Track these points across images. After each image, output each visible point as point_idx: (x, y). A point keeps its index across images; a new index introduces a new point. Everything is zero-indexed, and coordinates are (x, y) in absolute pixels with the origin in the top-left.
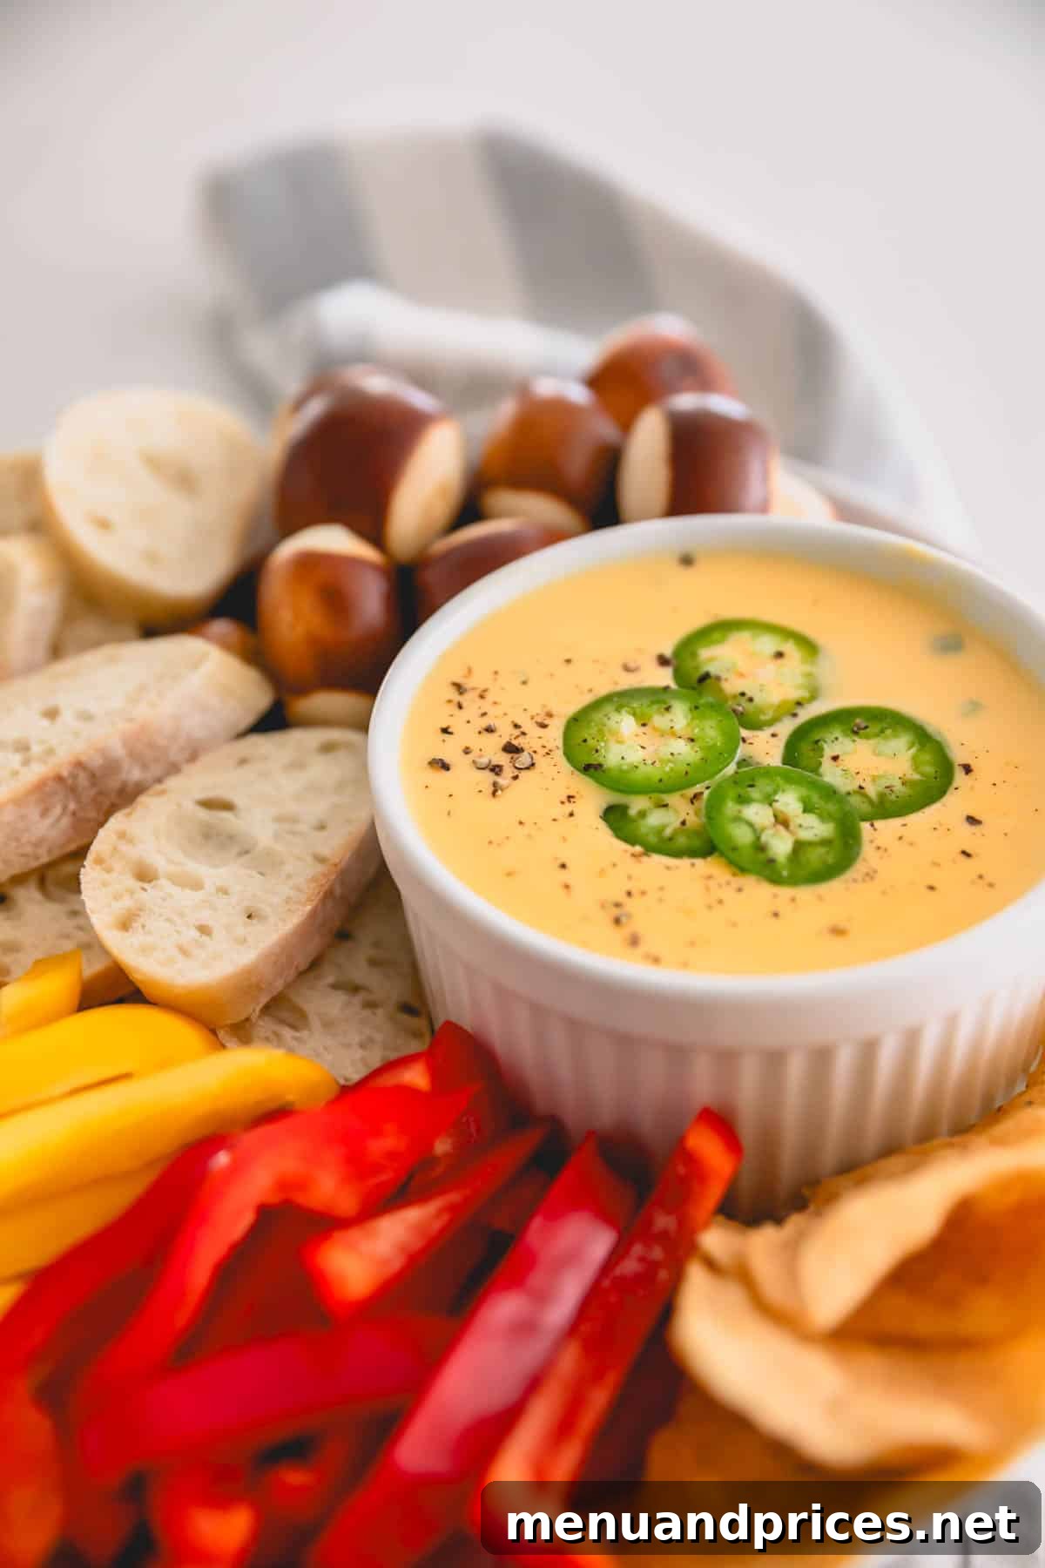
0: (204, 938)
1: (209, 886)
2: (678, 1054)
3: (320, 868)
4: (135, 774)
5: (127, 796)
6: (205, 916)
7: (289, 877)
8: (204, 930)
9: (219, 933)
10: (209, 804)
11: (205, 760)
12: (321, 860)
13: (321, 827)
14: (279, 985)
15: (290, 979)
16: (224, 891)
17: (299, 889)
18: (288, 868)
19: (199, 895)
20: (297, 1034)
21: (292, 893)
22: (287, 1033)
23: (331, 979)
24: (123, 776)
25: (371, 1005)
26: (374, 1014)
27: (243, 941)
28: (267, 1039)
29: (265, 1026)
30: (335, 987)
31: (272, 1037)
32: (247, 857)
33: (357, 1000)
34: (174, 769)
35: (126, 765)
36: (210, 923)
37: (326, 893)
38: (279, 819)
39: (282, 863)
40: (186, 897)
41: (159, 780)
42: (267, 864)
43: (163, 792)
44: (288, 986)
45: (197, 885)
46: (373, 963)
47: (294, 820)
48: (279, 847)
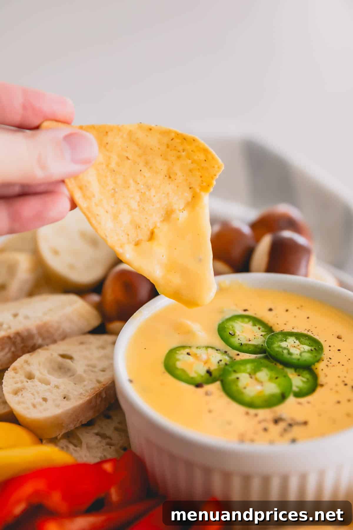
0: (44, 402)
1: (52, 384)
2: (207, 471)
3: (98, 385)
4: (40, 341)
5: (33, 349)
6: (47, 395)
7: (84, 386)
8: (45, 400)
9: (50, 402)
10: (63, 356)
11: (67, 341)
12: (99, 382)
13: (103, 371)
14: (72, 427)
15: (78, 425)
16: (57, 387)
17: (87, 391)
18: (86, 383)
19: (48, 387)
20: (75, 448)
21: (83, 392)
22: (71, 447)
23: (96, 431)
24: (35, 341)
25: (110, 444)
26: (110, 448)
27: (58, 406)
28: (62, 448)
29: (64, 442)
30: (97, 434)
31: (65, 448)
32: (73, 377)
33: (104, 442)
34: (55, 342)
35: (36, 337)
36: (48, 398)
37: (97, 395)
38: (88, 366)
39: (84, 381)
40: (42, 387)
41: (47, 345)
42: (78, 380)
43: (47, 349)
44: (77, 428)
45: (48, 383)
46: (116, 429)
47: (94, 366)
48: (84, 375)
